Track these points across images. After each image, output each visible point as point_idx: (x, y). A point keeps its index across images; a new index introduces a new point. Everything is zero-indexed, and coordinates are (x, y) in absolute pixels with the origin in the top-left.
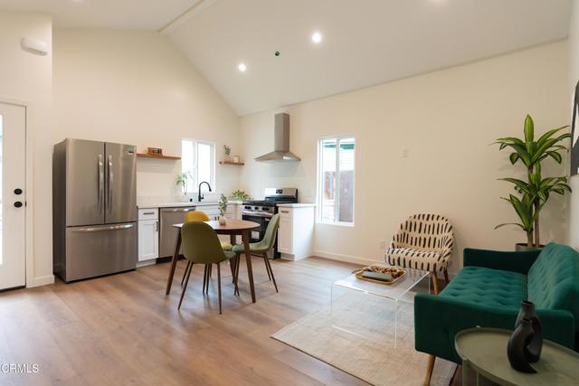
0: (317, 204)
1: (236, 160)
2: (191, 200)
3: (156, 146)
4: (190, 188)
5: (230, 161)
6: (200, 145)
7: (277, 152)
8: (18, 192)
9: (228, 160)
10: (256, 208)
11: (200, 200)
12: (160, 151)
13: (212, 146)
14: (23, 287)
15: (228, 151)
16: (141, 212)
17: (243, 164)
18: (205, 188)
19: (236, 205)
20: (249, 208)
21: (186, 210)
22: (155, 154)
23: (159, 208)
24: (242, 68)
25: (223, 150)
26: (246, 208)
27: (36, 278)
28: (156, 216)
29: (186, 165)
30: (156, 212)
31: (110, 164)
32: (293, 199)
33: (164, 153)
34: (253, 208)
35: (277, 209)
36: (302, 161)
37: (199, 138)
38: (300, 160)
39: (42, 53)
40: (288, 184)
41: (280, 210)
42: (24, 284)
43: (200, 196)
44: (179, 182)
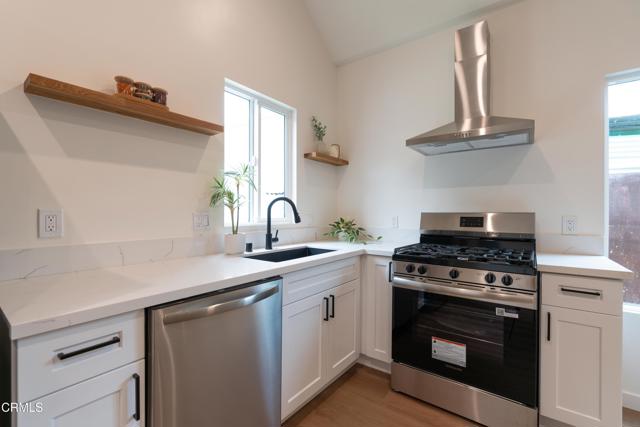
1: (334, 153)
2: (249, 247)
4: (246, 215)
5: (325, 154)
6: (264, 110)
11: (269, 246)
12: (159, 96)
13: (288, 115)
15: (319, 132)
17: (347, 163)
19: (363, 256)
23: (148, 311)
25: (310, 131)
29: (234, 148)
30: (132, 332)
43: (269, 235)
44: (216, 198)
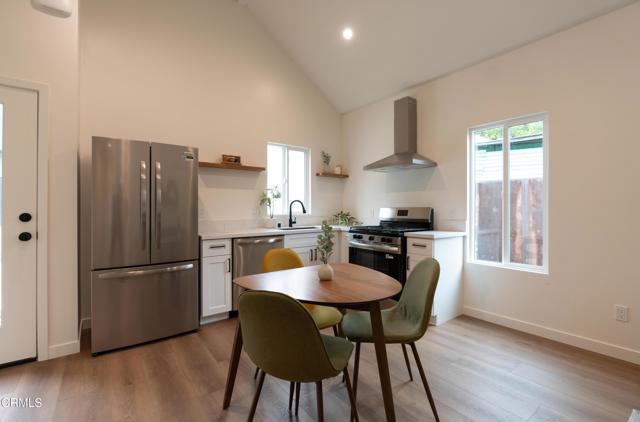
0: (467, 233)
1: (338, 171)
2: (279, 225)
3: (233, 152)
4: (278, 209)
5: (330, 172)
6: (291, 152)
7: (398, 154)
8: (25, 218)
9: (327, 170)
10: (371, 239)
11: (290, 225)
12: (237, 159)
13: (306, 152)
14: (34, 360)
15: (326, 159)
16: (205, 246)
17: (347, 176)
18: (297, 209)
19: (340, 232)
20: (360, 238)
21: (272, 240)
22: (232, 163)
23: (233, 239)
24: (348, 34)
25: (320, 159)
26: (355, 237)
27: (51, 347)
28: (228, 250)
29: (274, 178)
30: (228, 244)
31: (159, 177)
32: (427, 224)
33: (244, 162)
34: (366, 237)
35: (404, 240)
36: (439, 166)
37: (291, 144)
38: (435, 165)
39: (63, 14)
40: (415, 201)
41: (410, 242)
42: (34, 356)
43: (290, 220)
44: (263, 201)
